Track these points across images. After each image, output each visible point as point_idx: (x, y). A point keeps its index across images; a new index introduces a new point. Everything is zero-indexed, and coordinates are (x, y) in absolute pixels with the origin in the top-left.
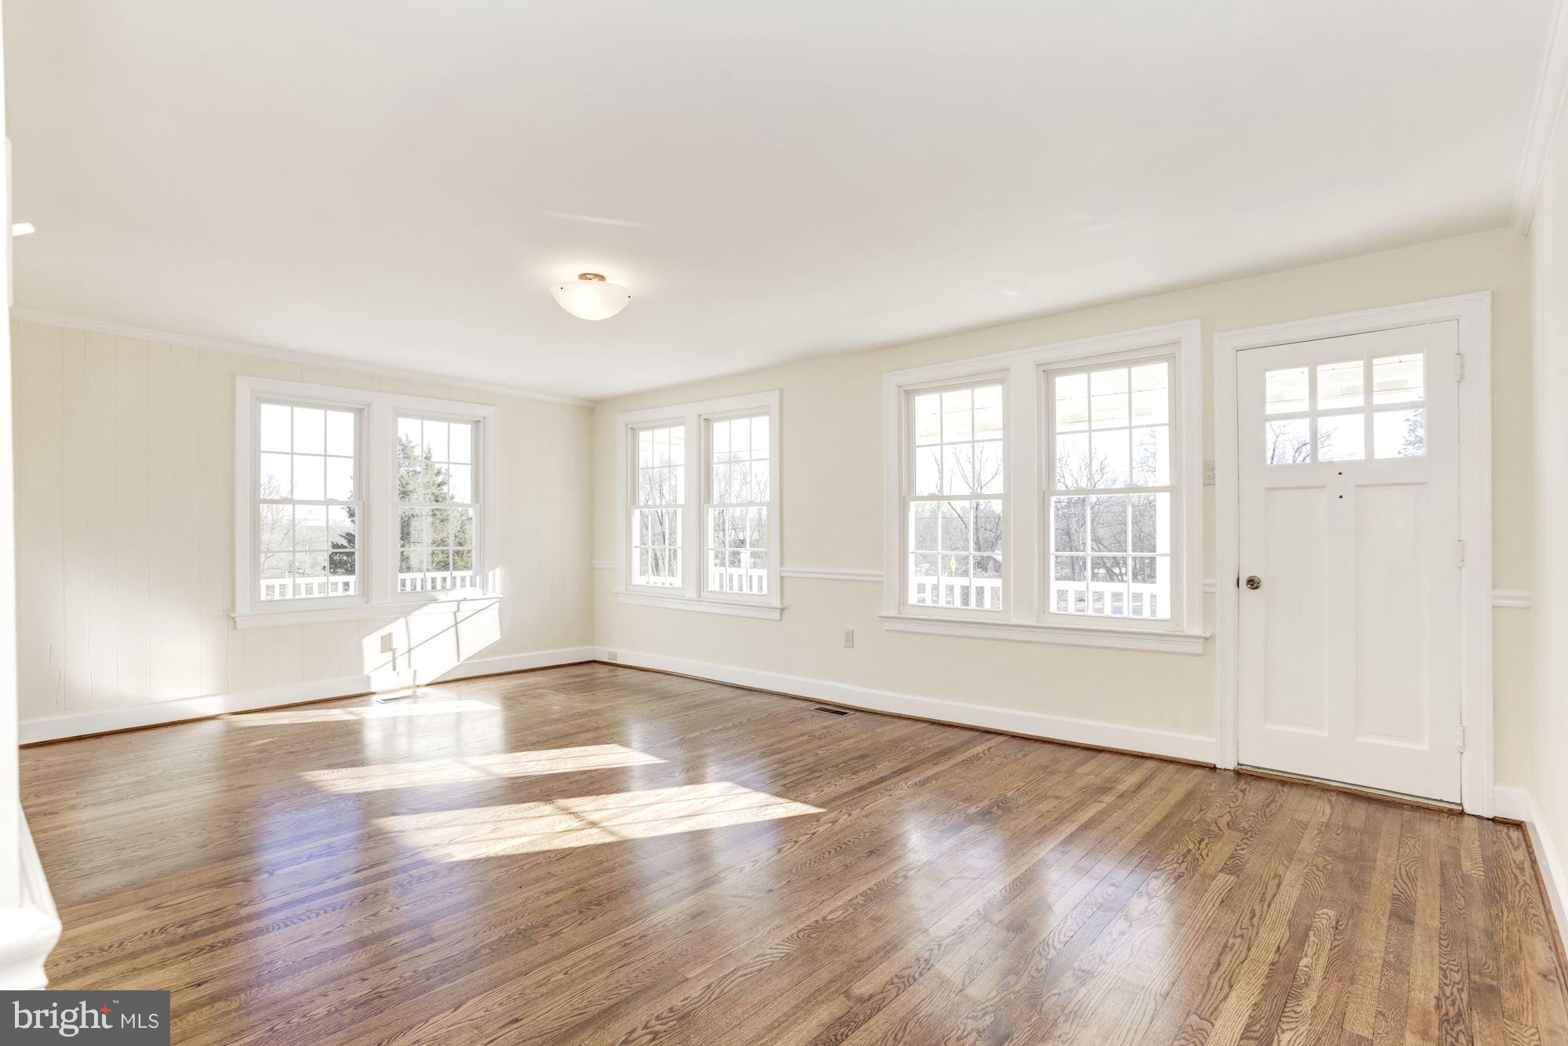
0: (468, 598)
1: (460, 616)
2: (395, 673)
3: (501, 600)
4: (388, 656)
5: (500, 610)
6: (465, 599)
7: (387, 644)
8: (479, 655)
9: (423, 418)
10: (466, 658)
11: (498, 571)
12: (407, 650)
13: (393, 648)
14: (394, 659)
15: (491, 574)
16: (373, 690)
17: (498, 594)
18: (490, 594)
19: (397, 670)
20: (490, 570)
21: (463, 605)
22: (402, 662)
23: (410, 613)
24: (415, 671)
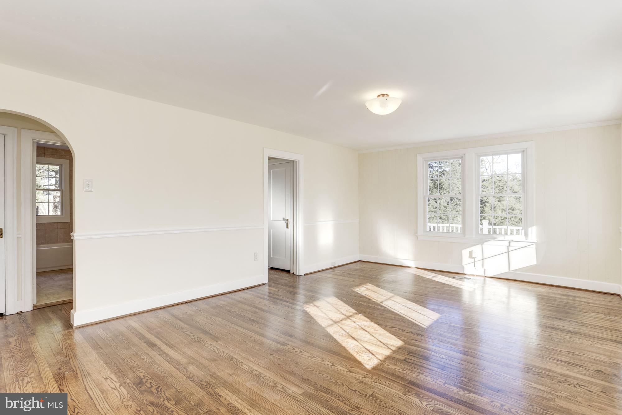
0: (514, 240)
1: (510, 249)
2: (475, 268)
3: (537, 244)
4: (472, 260)
5: (536, 249)
6: (512, 241)
7: (471, 255)
8: (521, 269)
9: (492, 155)
10: (513, 270)
11: (535, 228)
12: (482, 259)
13: (473, 256)
14: (474, 262)
15: (530, 229)
16: (465, 273)
17: (535, 239)
18: (529, 239)
19: (476, 267)
20: (530, 227)
21: (512, 243)
22: (479, 264)
23: (483, 243)
24: (485, 270)
